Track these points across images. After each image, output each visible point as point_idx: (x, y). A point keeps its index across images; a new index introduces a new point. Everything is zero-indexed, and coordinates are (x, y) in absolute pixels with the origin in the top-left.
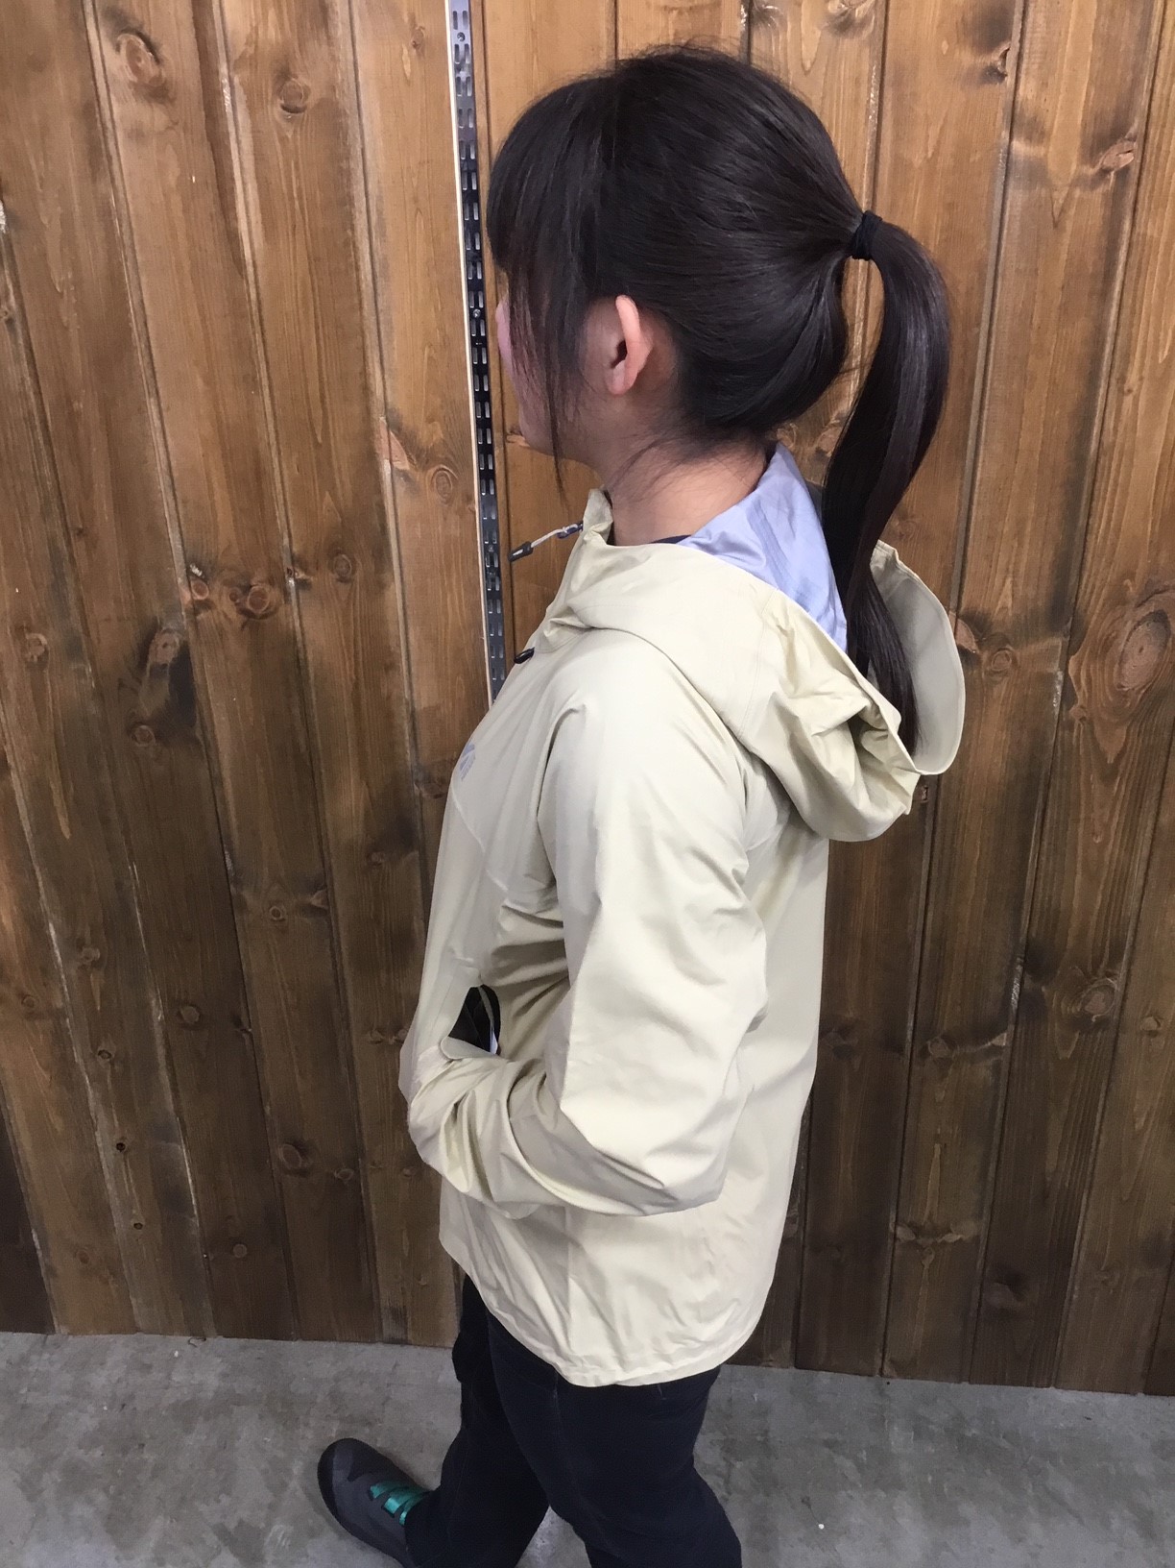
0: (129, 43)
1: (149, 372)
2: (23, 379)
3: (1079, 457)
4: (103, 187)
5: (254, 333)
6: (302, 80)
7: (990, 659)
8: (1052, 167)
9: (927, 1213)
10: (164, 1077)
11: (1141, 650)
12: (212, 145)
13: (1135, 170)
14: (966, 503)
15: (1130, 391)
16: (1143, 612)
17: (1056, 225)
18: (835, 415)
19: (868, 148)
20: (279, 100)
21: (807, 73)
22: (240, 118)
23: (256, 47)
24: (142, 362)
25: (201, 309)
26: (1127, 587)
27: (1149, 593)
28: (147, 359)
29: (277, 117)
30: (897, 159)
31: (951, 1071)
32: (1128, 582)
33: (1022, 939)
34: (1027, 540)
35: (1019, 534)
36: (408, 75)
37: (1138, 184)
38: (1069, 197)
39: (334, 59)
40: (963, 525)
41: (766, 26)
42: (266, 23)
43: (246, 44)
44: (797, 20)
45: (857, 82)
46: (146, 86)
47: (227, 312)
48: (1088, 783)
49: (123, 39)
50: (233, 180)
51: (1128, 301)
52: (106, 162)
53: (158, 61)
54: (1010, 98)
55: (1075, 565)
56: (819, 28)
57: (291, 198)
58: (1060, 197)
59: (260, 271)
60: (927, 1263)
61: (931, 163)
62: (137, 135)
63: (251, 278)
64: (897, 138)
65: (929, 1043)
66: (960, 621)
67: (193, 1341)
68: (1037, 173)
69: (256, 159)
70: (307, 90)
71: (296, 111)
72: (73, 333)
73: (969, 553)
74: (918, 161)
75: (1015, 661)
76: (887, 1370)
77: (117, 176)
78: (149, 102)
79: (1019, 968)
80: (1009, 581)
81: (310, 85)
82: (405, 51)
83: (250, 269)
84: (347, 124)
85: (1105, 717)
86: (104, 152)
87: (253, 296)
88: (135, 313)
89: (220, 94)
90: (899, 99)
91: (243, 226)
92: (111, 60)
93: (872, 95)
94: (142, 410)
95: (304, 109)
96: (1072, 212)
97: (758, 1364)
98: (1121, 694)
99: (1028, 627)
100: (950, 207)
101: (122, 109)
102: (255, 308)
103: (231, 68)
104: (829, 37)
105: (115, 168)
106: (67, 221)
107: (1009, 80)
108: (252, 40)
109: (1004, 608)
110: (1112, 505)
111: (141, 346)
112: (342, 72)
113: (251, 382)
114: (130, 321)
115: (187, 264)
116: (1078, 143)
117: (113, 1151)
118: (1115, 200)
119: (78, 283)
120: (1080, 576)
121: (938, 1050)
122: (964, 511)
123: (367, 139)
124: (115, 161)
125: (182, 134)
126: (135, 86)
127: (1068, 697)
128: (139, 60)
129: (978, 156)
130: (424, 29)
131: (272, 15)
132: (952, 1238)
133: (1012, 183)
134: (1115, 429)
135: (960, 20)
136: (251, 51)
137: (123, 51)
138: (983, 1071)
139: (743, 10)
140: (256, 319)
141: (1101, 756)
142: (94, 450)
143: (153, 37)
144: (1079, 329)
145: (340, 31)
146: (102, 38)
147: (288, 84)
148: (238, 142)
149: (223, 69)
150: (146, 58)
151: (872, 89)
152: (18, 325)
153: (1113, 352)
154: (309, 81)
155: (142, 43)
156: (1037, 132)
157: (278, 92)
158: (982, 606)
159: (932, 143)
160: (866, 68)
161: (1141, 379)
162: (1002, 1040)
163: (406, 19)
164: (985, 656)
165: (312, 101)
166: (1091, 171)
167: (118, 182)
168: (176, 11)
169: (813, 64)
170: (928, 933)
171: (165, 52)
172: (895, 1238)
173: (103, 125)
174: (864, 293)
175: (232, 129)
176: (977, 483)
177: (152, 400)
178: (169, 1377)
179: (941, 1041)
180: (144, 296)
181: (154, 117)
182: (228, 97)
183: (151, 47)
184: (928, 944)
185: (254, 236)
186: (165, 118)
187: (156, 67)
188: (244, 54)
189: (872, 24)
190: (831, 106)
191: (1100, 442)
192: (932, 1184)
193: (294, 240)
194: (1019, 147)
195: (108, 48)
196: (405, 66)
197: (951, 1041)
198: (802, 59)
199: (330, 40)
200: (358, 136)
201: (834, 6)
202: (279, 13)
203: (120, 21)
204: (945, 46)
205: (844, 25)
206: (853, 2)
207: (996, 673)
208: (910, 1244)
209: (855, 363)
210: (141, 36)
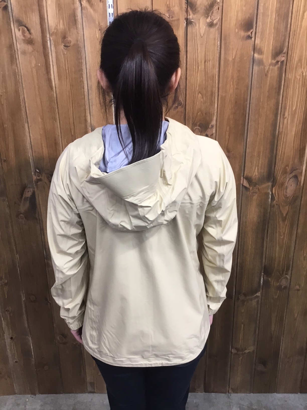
0: (22, 29)
1: (26, 117)
3: (273, 135)
4: (14, 67)
5: (55, 106)
6: (69, 39)
7: (252, 189)
8: (264, 61)
9: (240, 345)
10: (25, 317)
11: (291, 185)
12: (44, 56)
13: (285, 61)
14: (245, 148)
15: (286, 118)
16: (291, 176)
17: (266, 75)
18: (210, 126)
19: (218, 56)
20: (63, 44)
21: (202, 37)
22: (52, 49)
23: (57, 30)
24: (24, 114)
25: (40, 99)
26: (287, 169)
27: (293, 170)
28: (25, 113)
29: (62, 48)
30: (225, 59)
31: (245, 304)
32: (287, 168)
33: (263, 265)
34: (261, 157)
35: (259, 156)
36: (98, 37)
37: (286, 65)
38: (269, 68)
39: (78, 33)
40: (244, 154)
41: (191, 25)
42: (60, 24)
43: (54, 29)
44: (199, 23)
45: (215, 39)
46: (27, 40)
47: (48, 100)
48: (279, 222)
49: (21, 28)
50: (50, 65)
51: (285, 95)
52: (15, 60)
53: (30, 33)
54: (254, 43)
55: (274, 163)
56: (205, 26)
57: (66, 70)
58: (267, 68)
59: (57, 89)
60: (240, 359)
61: (234, 59)
62: (24, 53)
63: (54, 91)
64: (225, 54)
66: (244, 179)
67: (32, 396)
68: (261, 62)
69: (56, 59)
70: (70, 42)
71: (67, 47)
72: (5, 106)
73: (246, 161)
74: (230, 59)
75: (259, 189)
76: (230, 391)
77: (18, 64)
78: (28, 45)
79: (263, 273)
80: (257, 168)
81: (71, 40)
82: (97, 31)
83: (54, 89)
84: (81, 50)
85: (283, 204)
86: (15, 57)
87: (55, 96)
88: (22, 101)
89: (47, 42)
90: (225, 44)
91: (52, 77)
92: (17, 33)
93: (218, 43)
94: (23, 127)
95: (69, 46)
96: (270, 72)
97: (194, 392)
98: (286, 198)
99: (262, 180)
100: (239, 71)
101: (20, 46)
102: (55, 99)
103: (50, 35)
104: (207, 28)
105: (18, 62)
106: (4, 76)
107: (253, 39)
108: (56, 28)
109: (256, 175)
110: (282, 148)
111: (23, 109)
112: (80, 37)
113: (55, 119)
114: (20, 102)
115: (37, 87)
116: (271, 55)
117: (9, 340)
118: (280, 69)
119: (6, 92)
120: (275, 167)
121: (242, 298)
122: (244, 151)
123: (86, 54)
124: (18, 60)
125: (36, 53)
126: (24, 40)
127: (273, 198)
128: (25, 33)
129: (246, 58)
130: (102, 25)
131: (61, 21)
132: (247, 351)
133: (254, 65)
134: (283, 128)
135: (240, 24)
137: (21, 31)
138: (254, 303)
139: (185, 21)
140: (56, 102)
141: (282, 214)
142: (10, 138)
143: (29, 27)
144: (273, 101)
145: (80, 26)
146: (15, 27)
147: (65, 40)
148: (52, 55)
149: (48, 36)
150: (27, 34)
151: (219, 41)
153: (281, 108)
154: (71, 39)
155: (26, 29)
156: (260, 52)
157: (63, 42)
158: (250, 175)
159: (234, 55)
160: (217, 36)
161: (289, 115)
162: (259, 294)
163: (97, 23)
164: (251, 188)
165: (72, 44)
166: (274, 62)
167: (18, 66)
168: (35, 20)
169: (203, 35)
170: (238, 265)
171: (32, 31)
172: (232, 353)
173: (15, 50)
174: (217, 93)
175: (50, 51)
176: (248, 142)
177: (26, 124)
178: (25, 407)
179: (243, 295)
180: (25, 96)
181: (29, 48)
182: (49, 43)
183: (28, 30)
184: (238, 268)
185: (56, 80)
186: (32, 48)
187: (30, 35)
188: (54, 31)
189: (218, 25)
190: (208, 45)
191: (279, 132)
192: (241, 336)
193: (66, 81)
194: (256, 55)
195: (17, 30)
196: (97, 35)
197: (245, 295)
198: (200, 34)
199: (77, 28)
200: (84, 53)
201: (209, 20)
202: (63, 21)
203: (20, 23)
204: (237, 30)
205: (211, 25)
206: (213, 19)
207: (254, 193)
208: (235, 354)
209: (216, 111)
210: (26, 27)
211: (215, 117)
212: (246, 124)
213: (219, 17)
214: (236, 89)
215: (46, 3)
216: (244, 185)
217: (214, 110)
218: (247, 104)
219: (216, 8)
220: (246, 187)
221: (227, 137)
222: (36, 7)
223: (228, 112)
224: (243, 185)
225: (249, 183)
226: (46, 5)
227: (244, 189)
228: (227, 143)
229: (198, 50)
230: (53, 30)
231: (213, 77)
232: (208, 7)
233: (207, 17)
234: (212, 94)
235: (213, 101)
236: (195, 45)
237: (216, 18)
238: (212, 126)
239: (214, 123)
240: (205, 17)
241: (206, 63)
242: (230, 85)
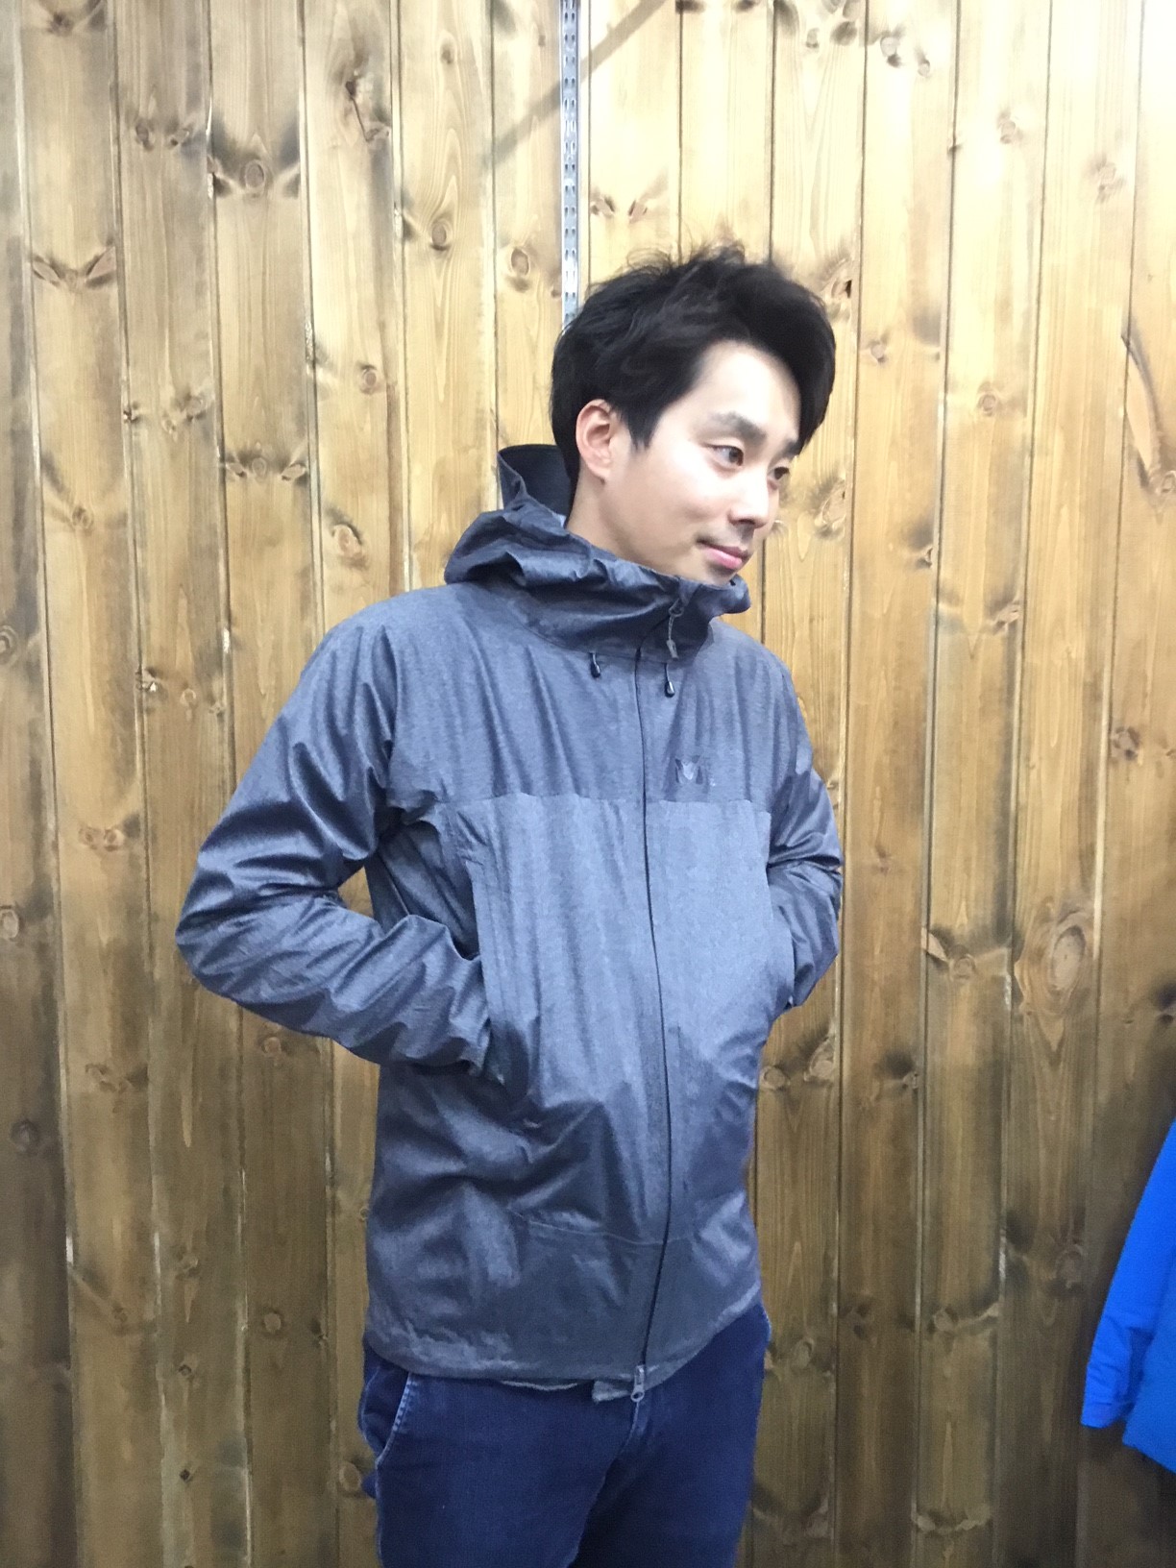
0: (342, 531)
2: (223, 758)
3: (1004, 813)
4: (308, 623)
7: (956, 966)
8: (966, 621)
9: (944, 1498)
10: (240, 1390)
11: (1066, 957)
13: (1020, 624)
14: (927, 845)
15: (1034, 767)
16: (1063, 928)
17: (972, 657)
19: (844, 608)
21: (802, 561)
23: (431, 537)
26: (1049, 909)
27: (1067, 912)
30: (863, 613)
31: (954, 1345)
32: (1049, 905)
33: (1003, 1211)
34: (973, 873)
35: (967, 870)
37: (1024, 632)
38: (979, 639)
40: (926, 861)
42: (440, 522)
43: (424, 534)
44: (795, 529)
45: (836, 566)
46: (349, 558)
48: (1040, 1068)
49: (338, 528)
51: (1025, 707)
52: (312, 607)
53: (360, 542)
54: (935, 578)
55: (1010, 893)
56: (810, 534)
58: (973, 640)
60: (947, 1554)
61: (886, 617)
62: (339, 589)
64: (863, 601)
65: (935, 1317)
66: (931, 935)
68: (956, 625)
73: (932, 883)
74: (877, 615)
75: (974, 968)
77: (320, 617)
78: (351, 569)
79: (1003, 1240)
80: (964, 904)
85: (1047, 1012)
86: (312, 600)
89: (402, 564)
90: (862, 577)
92: (328, 540)
96: (982, 649)
98: (1057, 994)
99: (980, 941)
100: (901, 644)
101: (330, 573)
103: (412, 548)
104: (816, 540)
105: (319, 610)
106: (277, 646)
107: (934, 567)
108: (429, 532)
109: (962, 925)
110: (1031, 846)
116: (982, 606)
117: (177, 1478)
118: (1010, 641)
119: (278, 688)
120: (1014, 900)
121: (943, 1324)
122: (926, 856)
124: (319, 606)
125: (372, 590)
126: (342, 558)
127: (1016, 996)
128: (347, 542)
129: (917, 613)
131: (444, 517)
132: (968, 1524)
133: (940, 630)
134: (1027, 793)
135: (900, 532)
136: (427, 539)
137: (336, 535)
138: (982, 1342)
141: (1047, 1045)
143: (359, 528)
144: (995, 724)
146: (322, 527)
149: (406, 549)
150: (352, 543)
151: (846, 570)
152: (226, 717)
153: (1019, 740)
155: (351, 531)
156: (954, 599)
158: (945, 923)
159: (886, 606)
160: (841, 557)
161: (1040, 758)
162: (993, 1311)
164: (951, 963)
166: (993, 623)
167: (320, 622)
168: (377, 512)
169: (806, 556)
170: (927, 1207)
171: (366, 537)
172: (918, 1530)
173: (313, 583)
174: (846, 700)
176: (934, 830)
179: (945, 1314)
181: (354, 577)
182: (406, 567)
183: (356, 534)
184: (927, 1216)
186: (360, 579)
187: (359, 546)
188: (423, 539)
189: (844, 532)
190: (819, 583)
191: (1017, 803)
192: (948, 1465)
194: (943, 607)
195: (326, 534)
197: (953, 1315)
198: (799, 553)
201: (819, 521)
202: (449, 516)
203: (337, 518)
204: (891, 546)
205: (826, 533)
206: (831, 519)
207: (961, 977)
208: (932, 1535)
209: (842, 746)
210: (350, 526)
211: (842, 759)
212: (927, 780)
213: (845, 514)
214: (896, 688)
215: (409, 472)
216: (931, 952)
217: (838, 743)
218: (925, 729)
219: (836, 493)
220: (936, 960)
221: (877, 814)
222: (382, 482)
223: (876, 747)
224: (927, 954)
225: (944, 947)
226: (409, 478)
227: (932, 966)
228: (875, 832)
229: (792, 590)
230: (419, 533)
231: (833, 658)
232: (817, 491)
233: (816, 515)
234: (832, 700)
235: (836, 720)
236: (784, 579)
237: (837, 514)
238: (835, 785)
239: (838, 775)
240: (810, 513)
241: (815, 623)
242: (879, 680)
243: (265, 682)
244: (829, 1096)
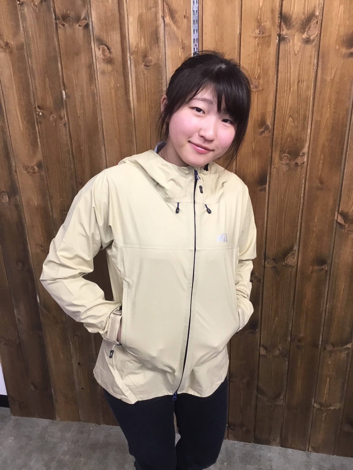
0: (103, 48)
1: (103, 139)
2: (67, 140)
4: (93, 87)
5: (133, 129)
6: (150, 58)
7: (348, 227)
9: (324, 399)
12: (124, 76)
14: (341, 180)
18: (301, 153)
19: (314, 76)
20: (143, 63)
21: (296, 55)
22: (132, 68)
23: (138, 49)
24: (101, 136)
25: (118, 121)
28: (102, 135)
29: (143, 68)
30: (322, 79)
31: (333, 355)
36: (180, 56)
39: (159, 52)
40: (340, 186)
41: (284, 42)
42: (141, 43)
43: (135, 48)
44: (293, 40)
45: (311, 57)
46: (107, 60)
47: (125, 122)
49: (101, 47)
50: (129, 85)
52: (94, 81)
53: (110, 52)
56: (300, 42)
57: (145, 91)
59: (135, 111)
60: (324, 415)
61: (332, 80)
62: (103, 73)
63: (133, 113)
64: (322, 73)
65: (327, 345)
66: (339, 215)
67: (97, 425)
69: (136, 80)
70: (151, 61)
71: (148, 66)
72: (82, 127)
73: (342, 194)
74: (328, 79)
76: (310, 449)
77: (97, 85)
78: (107, 64)
81: (152, 59)
82: (180, 50)
83: (133, 111)
84: (162, 70)
86: (94, 77)
87: (133, 118)
88: (100, 123)
89: (127, 62)
90: (323, 62)
91: (131, 98)
92: (97, 52)
93: (315, 61)
94: (100, 149)
95: (150, 66)
97: (269, 445)
100: (338, 93)
101: (99, 66)
102: (133, 121)
103: (131, 54)
104: (303, 45)
105: (97, 82)
106: (82, 97)
108: (137, 47)
111: (101, 131)
112: (161, 55)
113: (131, 142)
114: (98, 124)
115: (115, 109)
117: (77, 365)
119: (84, 114)
121: (329, 348)
122: (340, 183)
123: (167, 74)
124: (97, 80)
125: (116, 73)
126: (103, 59)
128: (105, 52)
129: (347, 78)
130: (185, 43)
131: (143, 40)
132: (332, 408)
135: (342, 39)
136: (136, 50)
137: (101, 50)
138: (343, 355)
139: (277, 37)
140: (133, 124)
142: (86, 160)
143: (109, 46)
145: (162, 44)
146: (95, 46)
147: (146, 59)
148: (131, 75)
149: (128, 55)
150: (107, 52)
151: (315, 59)
152: (67, 126)
154: (152, 58)
155: (106, 47)
157: (143, 61)
158: (346, 210)
159: (333, 75)
160: (314, 53)
162: (350, 346)
163: (180, 41)
164: (346, 225)
165: (152, 63)
167: (97, 86)
168: (116, 39)
169: (298, 52)
170: (327, 311)
171: (112, 50)
172: (314, 407)
173: (94, 70)
174: (311, 117)
175: (130, 71)
176: (345, 173)
177: (103, 146)
178: (89, 435)
179: (330, 345)
180: (103, 117)
181: (109, 68)
182: (129, 63)
183: (109, 49)
184: (327, 314)
185: (134, 101)
186: (111, 68)
187: (110, 54)
188: (134, 50)
189: (316, 41)
190: (303, 64)
192: (326, 391)
193: (145, 103)
195: (97, 49)
196: (179, 54)
197: (334, 346)
198: (294, 51)
199: (159, 47)
200: (165, 73)
201: (305, 36)
202: (145, 40)
203: (100, 42)
204: (337, 47)
205: (307, 41)
206: (310, 35)
207: (350, 231)
208: (318, 409)
209: (308, 138)
210: (106, 46)
211: (308, 144)
212: (344, 152)
213: (317, 32)
214: (334, 112)
215: (128, 20)
216: (338, 221)
217: (307, 136)
218: (346, 130)
219: (314, 21)
220: (340, 224)
221: (321, 166)
222: (117, 25)
223: (323, 138)
224: (337, 222)
225: (344, 219)
226: (128, 23)
227: (338, 226)
228: (320, 173)
229: (290, 69)
230: (133, 48)
231: (307, 99)
232: (305, 21)
233: (303, 33)
234: (305, 118)
235: (306, 127)
236: (287, 64)
237: (313, 32)
238: (304, 154)
239: (305, 150)
240: (301, 32)
241: (300, 83)
242: (327, 108)
243: (79, 111)
244: (292, 271)
